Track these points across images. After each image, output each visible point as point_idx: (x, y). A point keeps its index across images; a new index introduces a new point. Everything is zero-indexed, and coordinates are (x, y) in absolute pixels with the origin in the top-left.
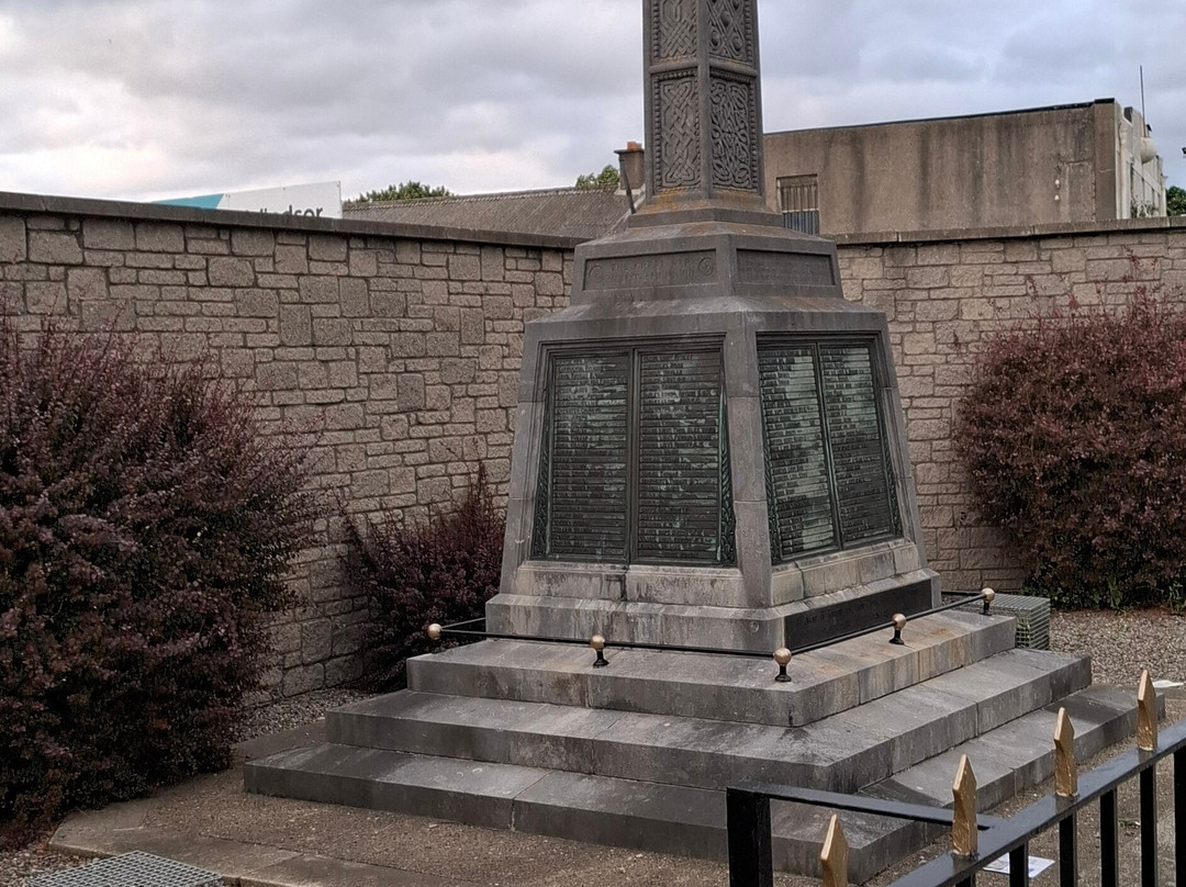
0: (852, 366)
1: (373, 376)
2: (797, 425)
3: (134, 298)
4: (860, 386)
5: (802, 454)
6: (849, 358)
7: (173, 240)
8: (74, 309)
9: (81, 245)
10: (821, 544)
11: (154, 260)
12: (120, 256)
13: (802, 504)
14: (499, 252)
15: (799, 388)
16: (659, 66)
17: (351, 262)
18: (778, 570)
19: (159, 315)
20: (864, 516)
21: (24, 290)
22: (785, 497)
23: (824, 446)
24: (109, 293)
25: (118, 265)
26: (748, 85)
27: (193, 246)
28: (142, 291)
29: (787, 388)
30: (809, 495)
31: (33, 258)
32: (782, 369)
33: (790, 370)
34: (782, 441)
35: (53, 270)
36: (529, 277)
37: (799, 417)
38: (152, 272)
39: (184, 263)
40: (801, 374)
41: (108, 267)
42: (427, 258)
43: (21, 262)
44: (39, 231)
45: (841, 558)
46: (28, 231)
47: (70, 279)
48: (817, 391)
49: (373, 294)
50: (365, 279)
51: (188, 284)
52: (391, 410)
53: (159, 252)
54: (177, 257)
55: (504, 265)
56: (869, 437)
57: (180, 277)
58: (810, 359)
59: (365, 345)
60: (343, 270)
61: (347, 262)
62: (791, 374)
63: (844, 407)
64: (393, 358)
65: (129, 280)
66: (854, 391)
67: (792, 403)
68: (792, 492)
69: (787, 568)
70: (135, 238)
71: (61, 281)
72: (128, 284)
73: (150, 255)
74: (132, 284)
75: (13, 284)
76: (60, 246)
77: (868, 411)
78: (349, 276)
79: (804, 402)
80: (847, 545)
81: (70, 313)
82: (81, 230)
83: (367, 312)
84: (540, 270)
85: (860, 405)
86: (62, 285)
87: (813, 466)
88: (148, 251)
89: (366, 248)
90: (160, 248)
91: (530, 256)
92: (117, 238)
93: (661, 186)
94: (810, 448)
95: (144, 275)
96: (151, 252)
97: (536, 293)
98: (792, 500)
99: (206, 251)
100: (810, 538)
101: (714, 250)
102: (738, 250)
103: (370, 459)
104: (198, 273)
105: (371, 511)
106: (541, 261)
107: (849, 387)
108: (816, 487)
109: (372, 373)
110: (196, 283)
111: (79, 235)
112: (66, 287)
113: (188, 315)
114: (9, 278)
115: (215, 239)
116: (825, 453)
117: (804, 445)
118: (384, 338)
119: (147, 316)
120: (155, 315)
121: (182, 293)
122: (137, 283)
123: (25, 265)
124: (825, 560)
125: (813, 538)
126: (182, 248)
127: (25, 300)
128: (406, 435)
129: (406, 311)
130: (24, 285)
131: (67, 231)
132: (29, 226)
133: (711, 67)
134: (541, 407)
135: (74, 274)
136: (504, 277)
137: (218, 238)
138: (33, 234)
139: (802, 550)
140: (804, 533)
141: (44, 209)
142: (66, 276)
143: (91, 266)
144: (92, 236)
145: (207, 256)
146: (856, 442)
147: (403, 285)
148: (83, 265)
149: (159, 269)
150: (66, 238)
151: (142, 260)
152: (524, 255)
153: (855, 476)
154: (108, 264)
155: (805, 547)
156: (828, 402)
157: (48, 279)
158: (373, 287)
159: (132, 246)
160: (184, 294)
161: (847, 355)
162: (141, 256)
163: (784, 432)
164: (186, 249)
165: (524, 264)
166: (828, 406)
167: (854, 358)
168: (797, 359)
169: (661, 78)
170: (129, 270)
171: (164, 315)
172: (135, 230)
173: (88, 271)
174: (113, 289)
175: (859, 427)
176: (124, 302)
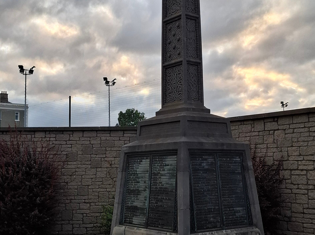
0: (167, 163)
2: (138, 182)
3: (292, 137)
4: (170, 170)
5: (139, 192)
6: (167, 160)
7: (304, 119)
8: (276, 142)
9: (278, 124)
10: (140, 224)
12: (288, 126)
13: (135, 208)
15: (142, 170)
18: (119, 226)
19: (300, 141)
20: (160, 219)
22: (130, 205)
25: (288, 128)
27: (311, 119)
28: (294, 135)
29: (138, 170)
30: (138, 206)
31: (265, 129)
32: (137, 164)
33: (140, 164)
34: (132, 187)
35: (271, 132)
37: (140, 180)
38: (298, 129)
40: (144, 165)
41: (285, 129)
43: (263, 131)
44: (267, 122)
45: (143, 231)
46: (264, 123)
48: (149, 171)
51: (310, 132)
53: (300, 123)
54: (305, 123)
56: (170, 190)
58: (148, 160)
62: (140, 165)
63: (160, 178)
66: (166, 172)
67: (139, 175)
68: (132, 204)
69: (122, 227)
72: (291, 133)
76: (270, 125)
77: (172, 180)
79: (143, 175)
80: (149, 227)
85: (168, 177)
86: (273, 136)
87: (141, 197)
88: (296, 123)
90: (300, 122)
92: (287, 121)
94: (142, 190)
95: (295, 130)
96: (297, 123)
98: (131, 206)
100: (135, 220)
104: (313, 128)
107: (164, 170)
108: (141, 204)
110: (312, 131)
111: (277, 121)
113: (309, 141)
114: (260, 135)
117: (140, 189)
119: (296, 142)
120: (298, 141)
121: (307, 134)
122: (293, 133)
123: (264, 132)
124: (136, 229)
125: (137, 221)
126: (307, 120)
127: (264, 140)
130: (264, 137)
131: (274, 121)
139: (132, 223)
140: (134, 218)
142: (274, 133)
143: (280, 130)
144: (280, 121)
146: (164, 191)
148: (278, 130)
149: (300, 128)
151: (294, 126)
153: (159, 204)
154: (285, 128)
155: (133, 223)
156: (153, 176)
157: (270, 134)
159: (292, 122)
161: (165, 158)
162: (294, 125)
163: (134, 184)
164: (309, 121)
166: (153, 177)
167: (168, 160)
168: (143, 160)
170: (291, 129)
171: (301, 141)
172: (293, 118)
173: (279, 131)
174: (286, 135)
175: (165, 186)
176: (288, 139)
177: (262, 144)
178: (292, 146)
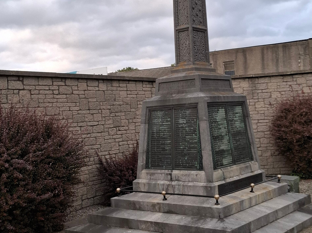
0: (237, 111)
1: (106, 118)
2: (220, 129)
3: (38, 98)
4: (239, 117)
5: (222, 137)
6: (236, 109)
7: (49, 82)
8: (21, 101)
9: (23, 84)
10: (229, 163)
11: (44, 87)
12: (34, 87)
13: (223, 151)
14: (141, 83)
15: (220, 118)
16: (178, 28)
17: (100, 86)
18: (216, 171)
19: (45, 103)
20: (241, 154)
21: (7, 97)
22: (217, 150)
23: (229, 135)
24: (31, 97)
25: (33, 89)
26: (204, 32)
27: (55, 83)
28: (40, 96)
29: (217, 118)
30: (225, 149)
31: (9, 88)
32: (215, 113)
33: (218, 113)
34: (216, 134)
35: (15, 91)
36: (150, 89)
37: (221, 126)
38: (43, 91)
39: (52, 88)
40: (221, 114)
41: (31, 90)
42: (121, 85)
43: (6, 89)
44: (11, 80)
45: (235, 167)
47: (20, 93)
48: (226, 119)
49: (106, 95)
50: (103, 91)
51: (53, 94)
52: (112, 127)
53: (45, 85)
54: (50, 86)
55: (143, 86)
56: (242, 132)
57: (51, 92)
58: (223, 109)
59: (104, 109)
60: (97, 89)
61: (98, 86)
63: (235, 123)
64: (112, 113)
65: (36, 93)
66: (237, 119)
67: (219, 122)
68: (219, 148)
69: (218, 171)
70: (38, 81)
71: (17, 94)
72: (36, 94)
73: (42, 86)
74: (38, 94)
75: (4, 95)
76: (17, 85)
77: (242, 124)
78: (99, 90)
79: (222, 122)
80: (236, 163)
81: (20, 102)
82: (23, 80)
83: (104, 100)
84: (153, 87)
85: (239, 122)
86: (17, 95)
87: (225, 140)
89: (103, 83)
90: (45, 84)
91: (150, 84)
92: (33, 82)
93: (180, 61)
94: (224, 135)
95: (41, 91)
96: (43, 85)
97: (152, 94)
98: (219, 151)
99: (58, 85)
100: (225, 162)
101: (195, 79)
102: (202, 79)
103: (106, 140)
104: (56, 91)
105: (106, 155)
106: (153, 85)
107: (236, 117)
108: (227, 147)
109: (106, 117)
110: (56, 94)
111: (22, 81)
112: (19, 95)
113: (54, 102)
114: (2, 93)
115: (61, 81)
116: (229, 137)
117: (223, 134)
118: (109, 107)
119: (42, 103)
120: (44, 102)
121: (52, 96)
122: (39, 94)
124: (230, 168)
125: (226, 162)
126: (51, 84)
127: (7, 100)
128: (116, 134)
129: (115, 99)
130: (7, 95)
131: (19, 80)
132: (8, 79)
133: (193, 28)
134: (147, 125)
135: (21, 92)
136: (143, 90)
137: (62, 81)
138: (9, 81)
139: (223, 165)
140: (224, 160)
141: (12, 74)
142: (19, 92)
144: (26, 81)
145: (59, 86)
146: (239, 133)
147: (114, 92)
148: (24, 89)
149: (45, 90)
150: (19, 82)
151: (40, 88)
152: (148, 83)
153: (238, 143)
154: (31, 89)
155: (224, 164)
156: (229, 122)
157: (14, 93)
158: (106, 93)
159: (37, 84)
160: (52, 97)
162: (40, 86)
163: (216, 130)
164: (53, 84)
165: (148, 86)
166: (230, 123)
167: (237, 109)
168: (220, 110)
169: (179, 31)
170: (37, 91)
171: (47, 103)
172: (38, 79)
173: (25, 91)
174: (32, 96)
175: (239, 129)
176: (35, 99)
177: (5, 104)
178: (39, 107)
